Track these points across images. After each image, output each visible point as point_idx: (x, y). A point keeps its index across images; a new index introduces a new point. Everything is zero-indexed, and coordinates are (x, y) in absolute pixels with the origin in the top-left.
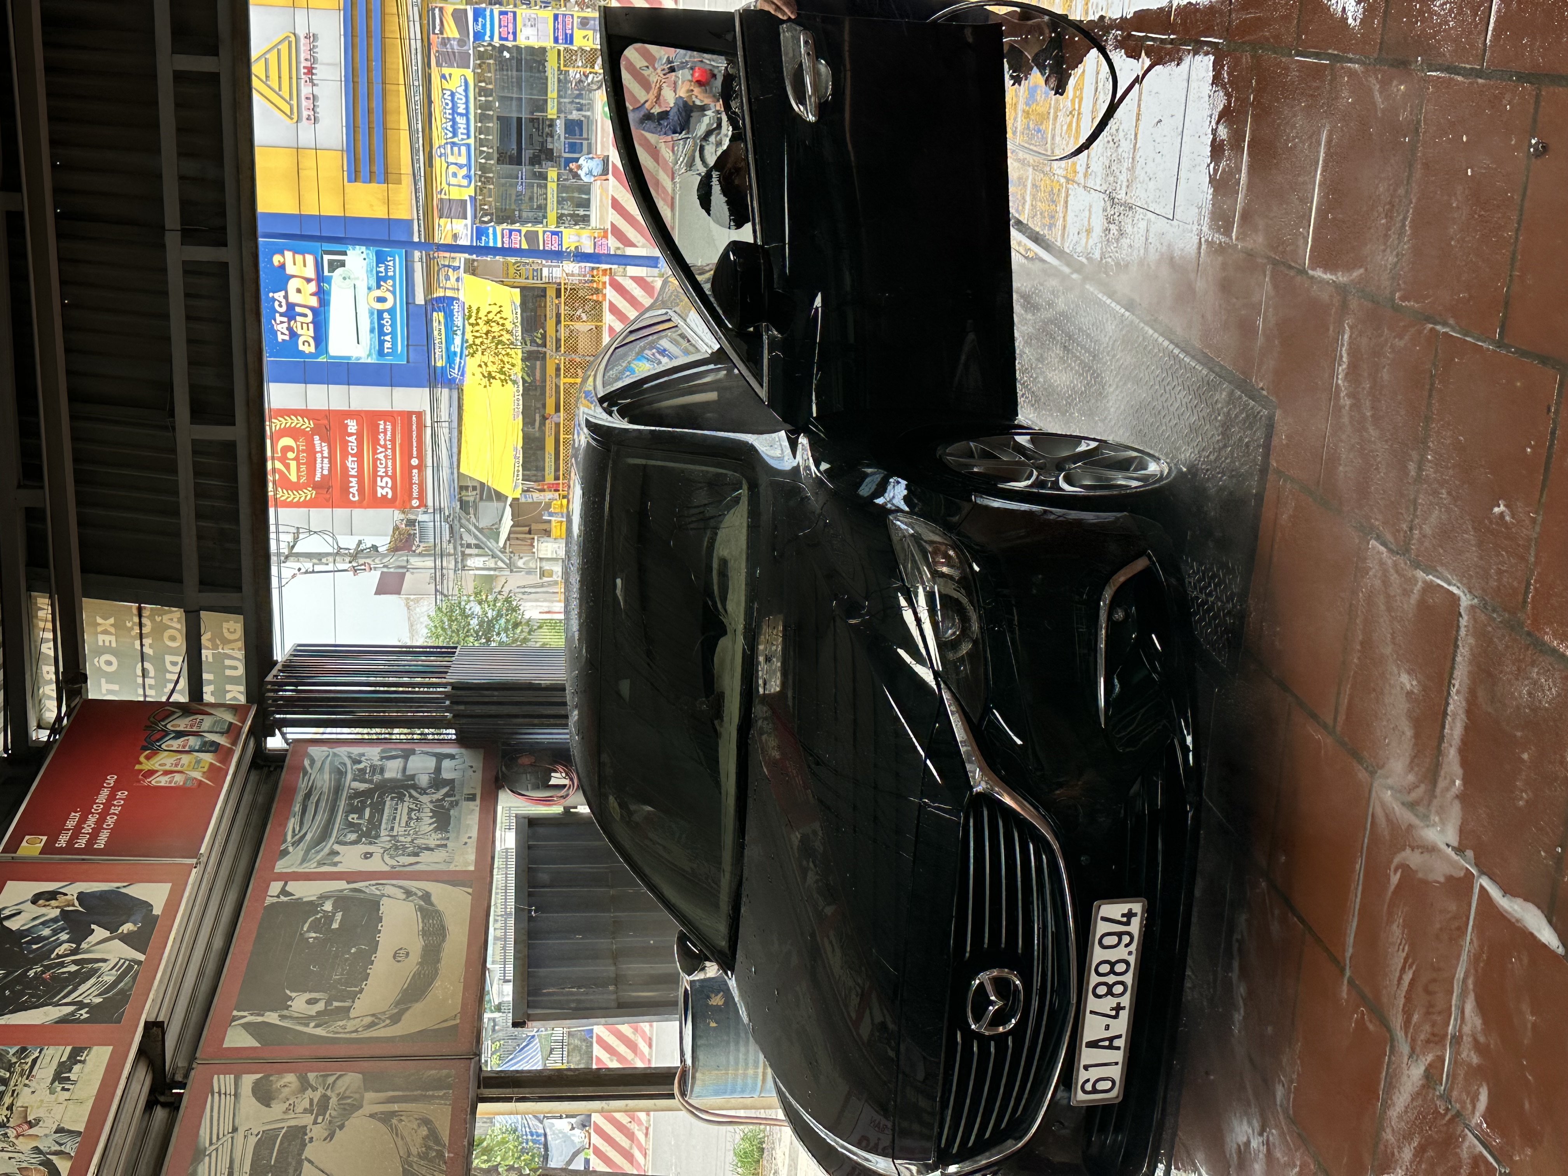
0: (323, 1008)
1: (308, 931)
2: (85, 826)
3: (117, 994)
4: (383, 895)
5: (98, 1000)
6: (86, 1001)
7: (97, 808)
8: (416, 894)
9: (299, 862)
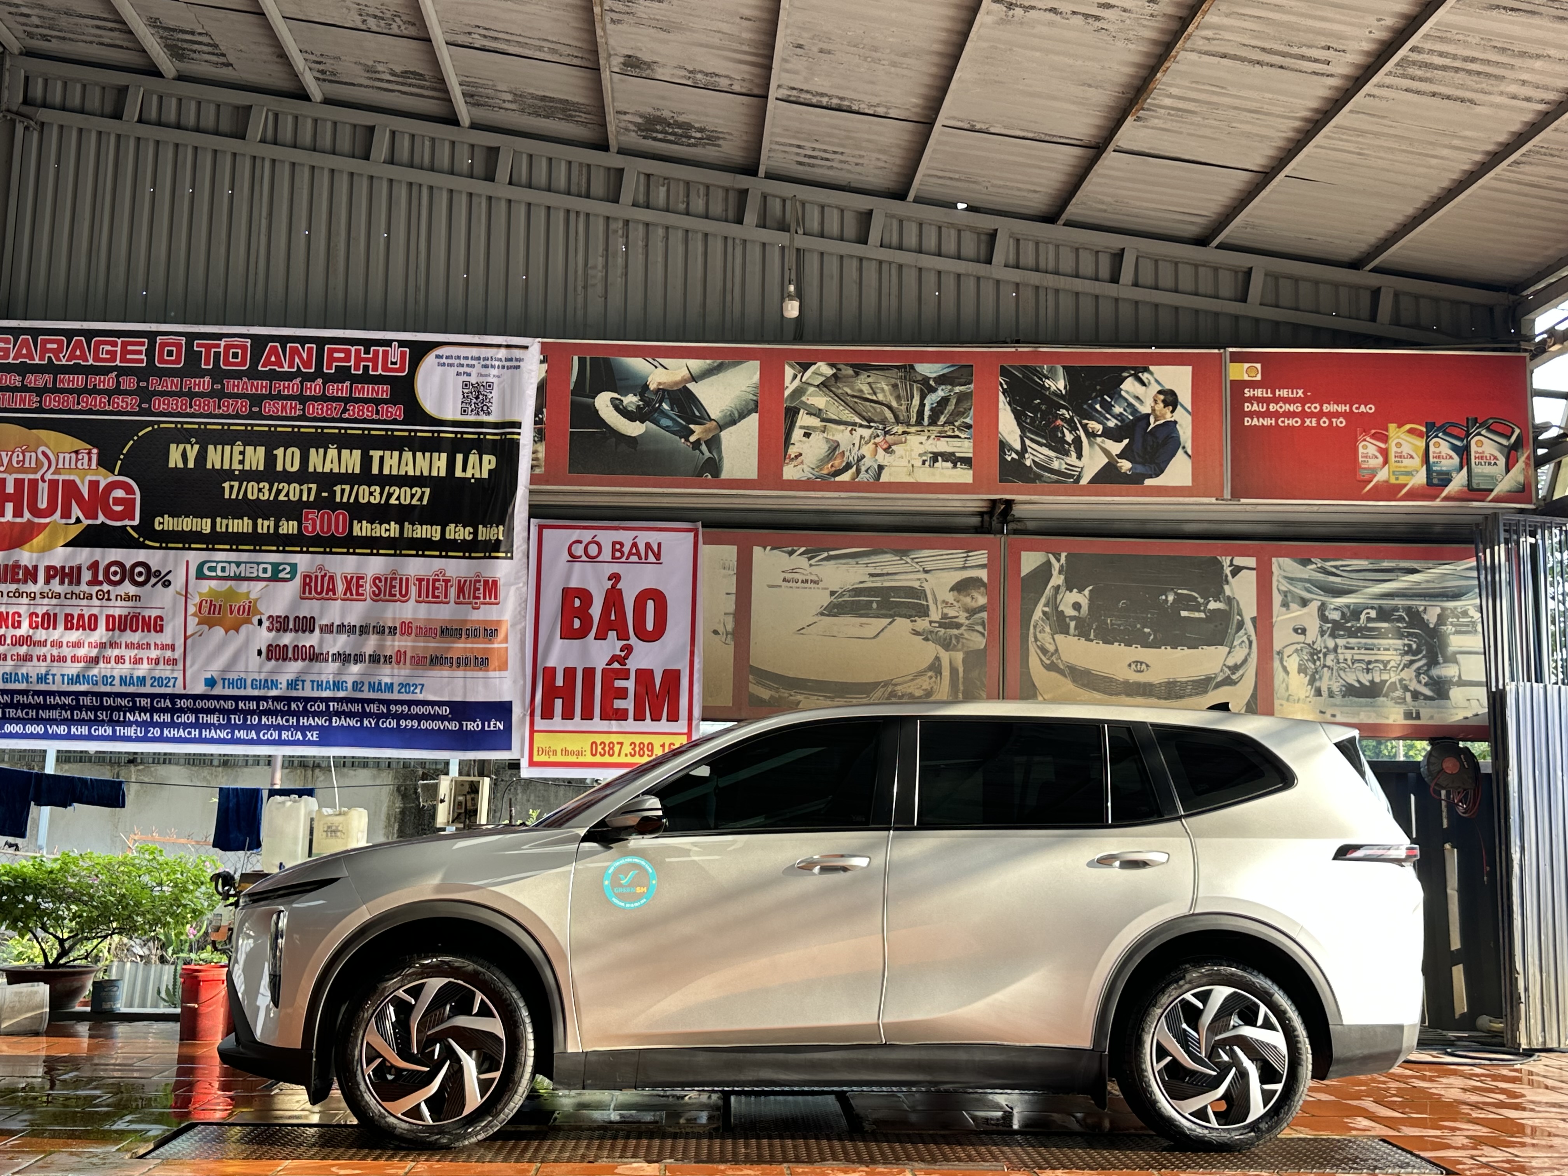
0: (1067, 614)
1: (1176, 594)
2: (1281, 404)
3: (1035, 473)
4: (1231, 647)
5: (1028, 463)
6: (1027, 456)
7: (1315, 408)
8: (1234, 673)
9: (1290, 575)
